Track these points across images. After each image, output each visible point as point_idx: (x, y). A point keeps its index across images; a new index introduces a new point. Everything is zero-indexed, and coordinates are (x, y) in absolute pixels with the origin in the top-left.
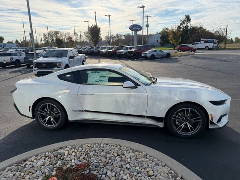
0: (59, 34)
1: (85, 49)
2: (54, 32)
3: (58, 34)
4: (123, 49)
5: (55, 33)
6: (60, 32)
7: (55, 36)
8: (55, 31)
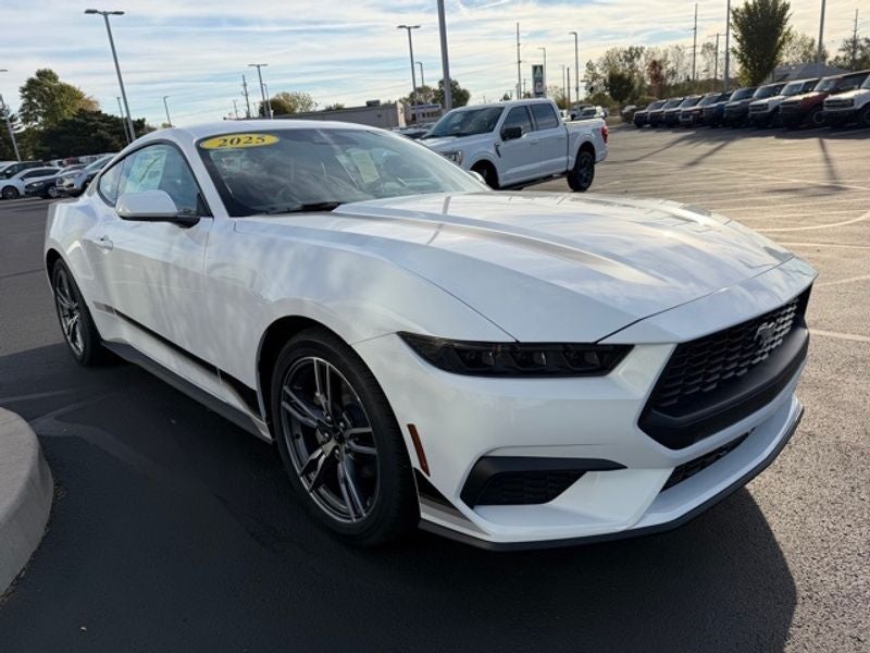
0: (643, 58)
1: (695, 104)
2: (622, 55)
3: (639, 57)
4: (864, 85)
5: (625, 57)
6: (645, 51)
7: (628, 66)
8: (627, 49)
